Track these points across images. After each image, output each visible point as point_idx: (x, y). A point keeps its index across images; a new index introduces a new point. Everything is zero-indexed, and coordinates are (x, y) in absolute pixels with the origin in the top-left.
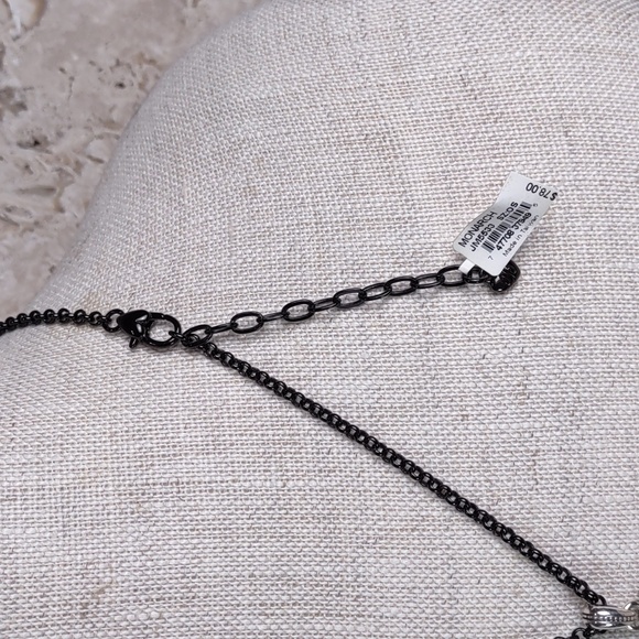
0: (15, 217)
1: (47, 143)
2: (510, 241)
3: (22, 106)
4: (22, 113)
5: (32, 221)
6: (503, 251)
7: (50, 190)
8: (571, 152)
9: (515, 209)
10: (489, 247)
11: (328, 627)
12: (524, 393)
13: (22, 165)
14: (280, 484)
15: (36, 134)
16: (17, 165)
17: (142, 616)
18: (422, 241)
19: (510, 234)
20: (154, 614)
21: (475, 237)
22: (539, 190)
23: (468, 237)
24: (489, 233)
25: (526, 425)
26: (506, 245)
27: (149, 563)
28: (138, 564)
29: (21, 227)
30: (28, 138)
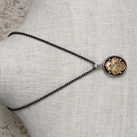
0: (17, 21)
1: (23, 9)
3: (19, 2)
4: (19, 3)
5: (20, 22)
7: (23, 17)
8: (96, 5)
11: (55, 77)
12: (87, 43)
13: (19, 12)
14: (49, 56)
15: (21, 7)
16: (18, 12)
17: (28, 74)
18: (72, 19)
20: (29, 74)
25: (87, 48)
27: (29, 67)
28: (27, 67)
29: (18, 23)
30: (20, 8)
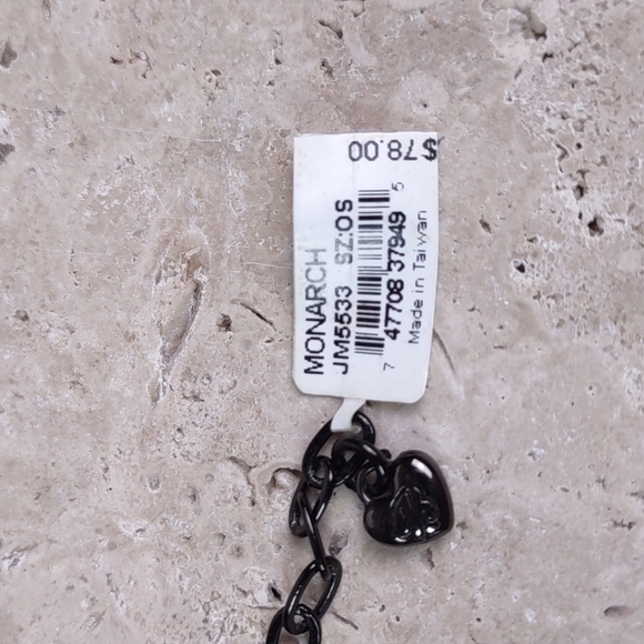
2: (407, 304)
6: (404, 336)
9: (354, 215)
10: (370, 345)
19: (396, 288)
21: (330, 338)
22: (384, 150)
23: (315, 346)
24: (353, 312)
26: (404, 317)
